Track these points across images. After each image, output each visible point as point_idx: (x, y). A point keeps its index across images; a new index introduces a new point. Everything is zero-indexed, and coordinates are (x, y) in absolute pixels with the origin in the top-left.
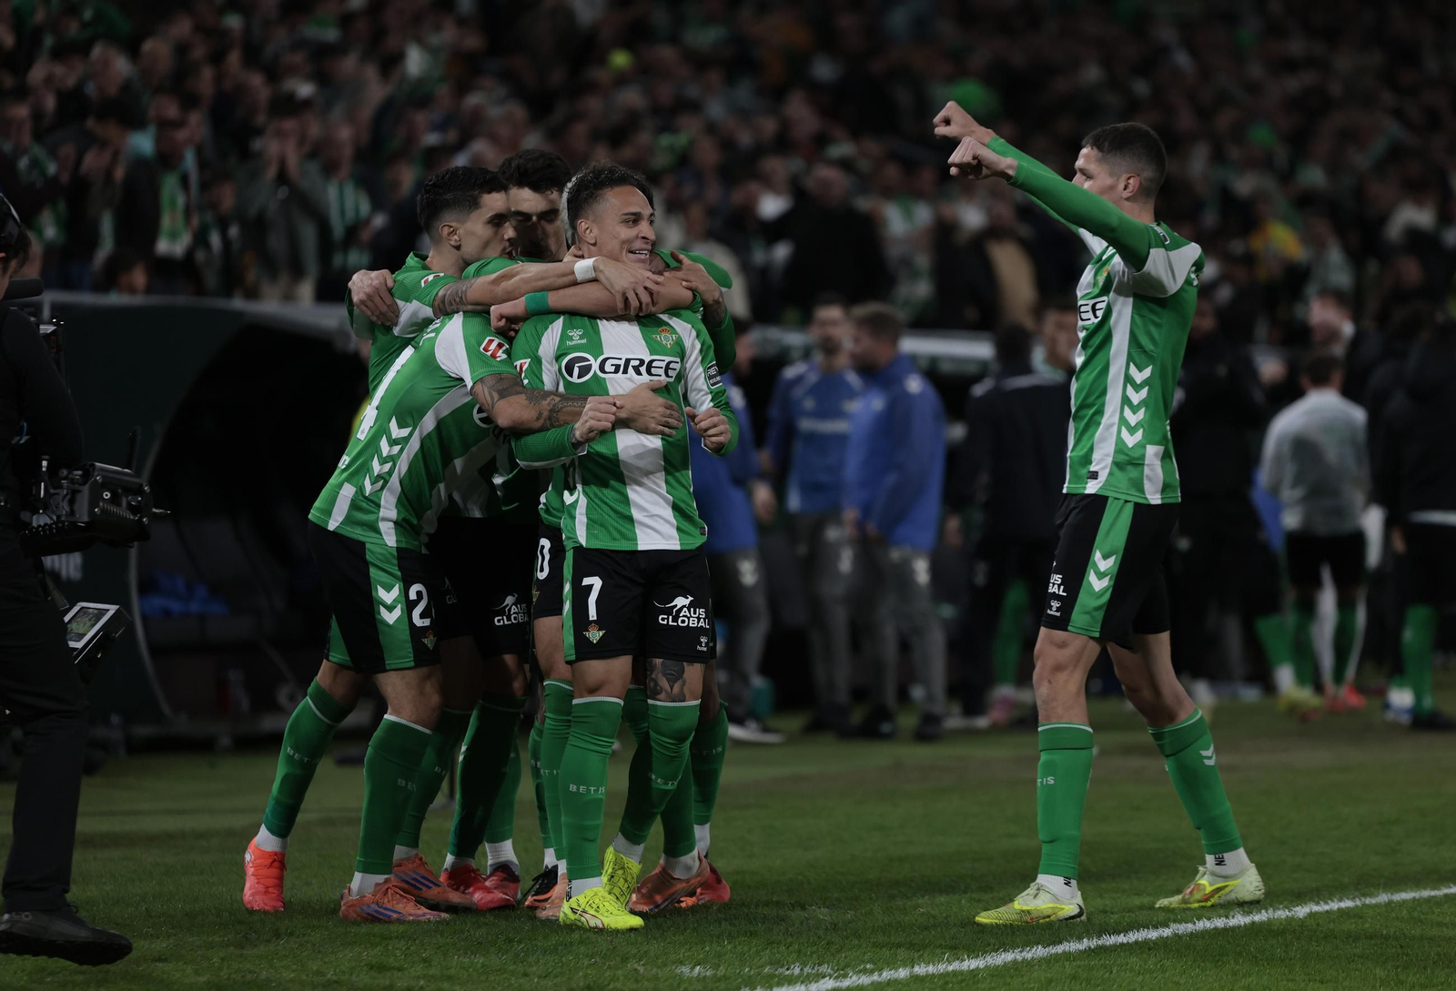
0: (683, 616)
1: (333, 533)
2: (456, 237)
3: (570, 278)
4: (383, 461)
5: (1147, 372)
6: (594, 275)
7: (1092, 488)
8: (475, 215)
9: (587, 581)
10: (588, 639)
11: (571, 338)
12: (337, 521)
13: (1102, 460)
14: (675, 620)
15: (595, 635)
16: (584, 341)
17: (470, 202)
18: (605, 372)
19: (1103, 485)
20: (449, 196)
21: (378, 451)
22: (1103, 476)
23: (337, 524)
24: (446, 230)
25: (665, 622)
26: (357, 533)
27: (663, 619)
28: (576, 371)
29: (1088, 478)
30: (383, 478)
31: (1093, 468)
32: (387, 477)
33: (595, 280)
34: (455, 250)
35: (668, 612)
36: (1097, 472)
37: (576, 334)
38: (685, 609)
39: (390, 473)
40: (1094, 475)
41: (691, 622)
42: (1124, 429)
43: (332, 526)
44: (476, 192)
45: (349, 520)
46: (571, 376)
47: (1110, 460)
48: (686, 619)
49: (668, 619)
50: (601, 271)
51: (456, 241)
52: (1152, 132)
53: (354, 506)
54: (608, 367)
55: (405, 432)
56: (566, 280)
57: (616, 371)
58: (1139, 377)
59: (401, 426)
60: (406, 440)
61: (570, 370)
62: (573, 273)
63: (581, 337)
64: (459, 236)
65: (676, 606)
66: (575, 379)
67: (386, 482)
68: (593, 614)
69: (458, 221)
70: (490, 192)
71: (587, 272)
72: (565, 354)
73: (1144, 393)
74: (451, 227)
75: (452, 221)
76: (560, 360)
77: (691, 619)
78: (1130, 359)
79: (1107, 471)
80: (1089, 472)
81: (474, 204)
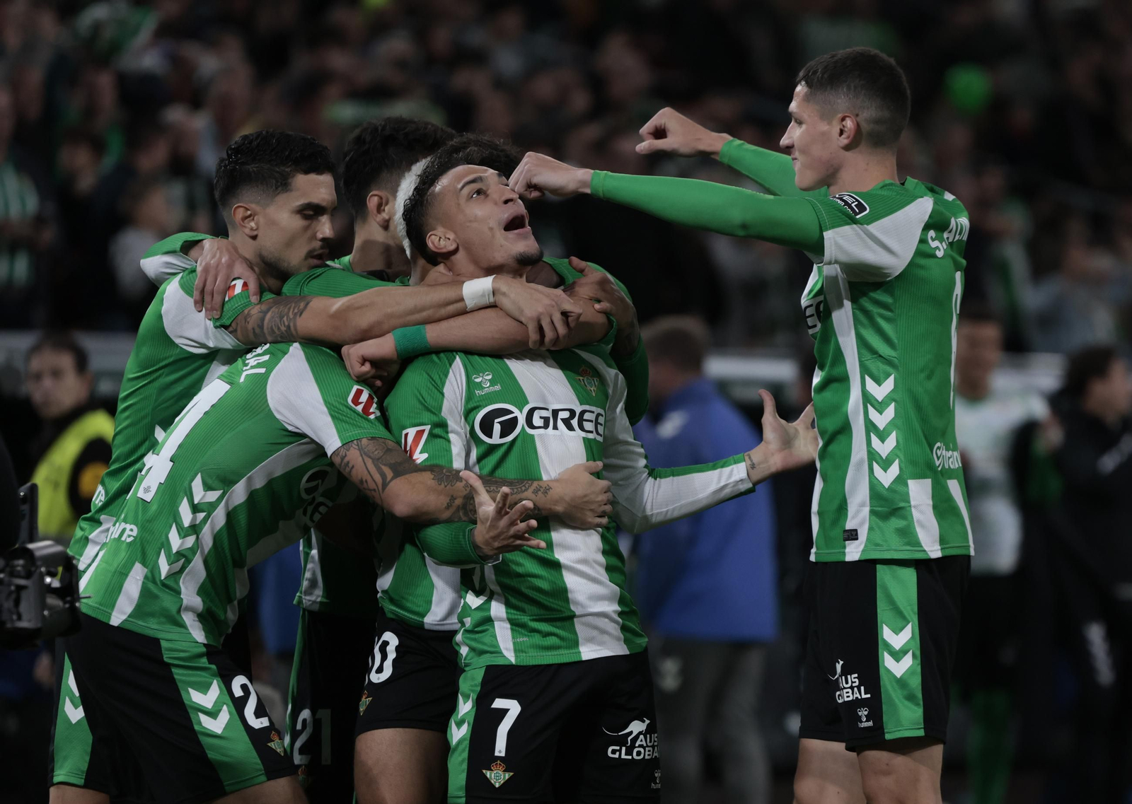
0: (640, 746)
1: (118, 629)
2: (253, 224)
3: (458, 306)
4: (183, 533)
5: (889, 384)
6: (492, 300)
7: (853, 552)
8: (282, 198)
9: (499, 703)
10: (488, 781)
11: (479, 385)
12: (123, 613)
13: (858, 515)
14: (629, 752)
15: (497, 777)
16: (498, 388)
17: (277, 182)
18: (533, 427)
19: (866, 546)
20: (252, 168)
21: (176, 519)
22: (863, 534)
23: (124, 617)
24: (240, 213)
25: (617, 756)
26: (151, 627)
27: (614, 752)
28: (497, 428)
29: (845, 540)
30: (184, 556)
31: (849, 526)
32: (190, 556)
33: (493, 306)
34: (251, 241)
35: (621, 741)
36: (856, 530)
37: (484, 379)
38: (642, 737)
39: (193, 550)
40: (852, 535)
41: (647, 753)
42: (875, 466)
43: (116, 619)
44: (288, 170)
45: (139, 612)
46: (490, 436)
47: (867, 510)
48: (642, 750)
49: (620, 751)
50: (504, 294)
51: (252, 229)
52: (884, 56)
53: (146, 593)
54: (537, 421)
55: (213, 496)
56: (451, 309)
57: (546, 426)
58: (880, 391)
59: (208, 487)
60: (212, 506)
61: (487, 427)
62: (462, 299)
63: (492, 382)
64: (257, 224)
65: (631, 732)
66: (496, 439)
67: (188, 561)
68: (500, 748)
69: (258, 203)
70: (307, 172)
71: (483, 295)
72: (477, 408)
73: (890, 412)
74: (247, 209)
75: (251, 202)
76: (471, 416)
77: (647, 749)
78: (865, 370)
79: (866, 526)
80: (845, 531)
81: (283, 184)
